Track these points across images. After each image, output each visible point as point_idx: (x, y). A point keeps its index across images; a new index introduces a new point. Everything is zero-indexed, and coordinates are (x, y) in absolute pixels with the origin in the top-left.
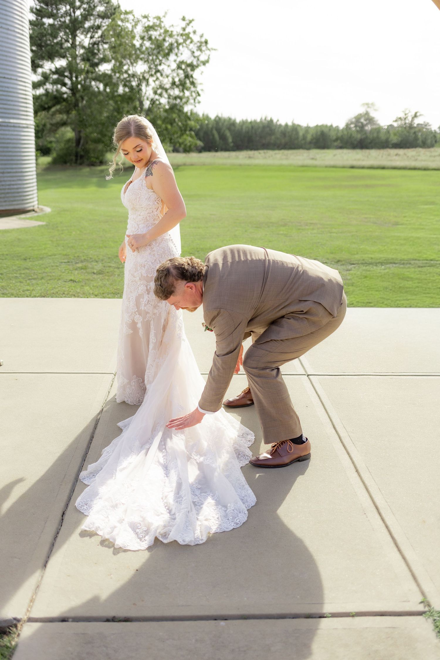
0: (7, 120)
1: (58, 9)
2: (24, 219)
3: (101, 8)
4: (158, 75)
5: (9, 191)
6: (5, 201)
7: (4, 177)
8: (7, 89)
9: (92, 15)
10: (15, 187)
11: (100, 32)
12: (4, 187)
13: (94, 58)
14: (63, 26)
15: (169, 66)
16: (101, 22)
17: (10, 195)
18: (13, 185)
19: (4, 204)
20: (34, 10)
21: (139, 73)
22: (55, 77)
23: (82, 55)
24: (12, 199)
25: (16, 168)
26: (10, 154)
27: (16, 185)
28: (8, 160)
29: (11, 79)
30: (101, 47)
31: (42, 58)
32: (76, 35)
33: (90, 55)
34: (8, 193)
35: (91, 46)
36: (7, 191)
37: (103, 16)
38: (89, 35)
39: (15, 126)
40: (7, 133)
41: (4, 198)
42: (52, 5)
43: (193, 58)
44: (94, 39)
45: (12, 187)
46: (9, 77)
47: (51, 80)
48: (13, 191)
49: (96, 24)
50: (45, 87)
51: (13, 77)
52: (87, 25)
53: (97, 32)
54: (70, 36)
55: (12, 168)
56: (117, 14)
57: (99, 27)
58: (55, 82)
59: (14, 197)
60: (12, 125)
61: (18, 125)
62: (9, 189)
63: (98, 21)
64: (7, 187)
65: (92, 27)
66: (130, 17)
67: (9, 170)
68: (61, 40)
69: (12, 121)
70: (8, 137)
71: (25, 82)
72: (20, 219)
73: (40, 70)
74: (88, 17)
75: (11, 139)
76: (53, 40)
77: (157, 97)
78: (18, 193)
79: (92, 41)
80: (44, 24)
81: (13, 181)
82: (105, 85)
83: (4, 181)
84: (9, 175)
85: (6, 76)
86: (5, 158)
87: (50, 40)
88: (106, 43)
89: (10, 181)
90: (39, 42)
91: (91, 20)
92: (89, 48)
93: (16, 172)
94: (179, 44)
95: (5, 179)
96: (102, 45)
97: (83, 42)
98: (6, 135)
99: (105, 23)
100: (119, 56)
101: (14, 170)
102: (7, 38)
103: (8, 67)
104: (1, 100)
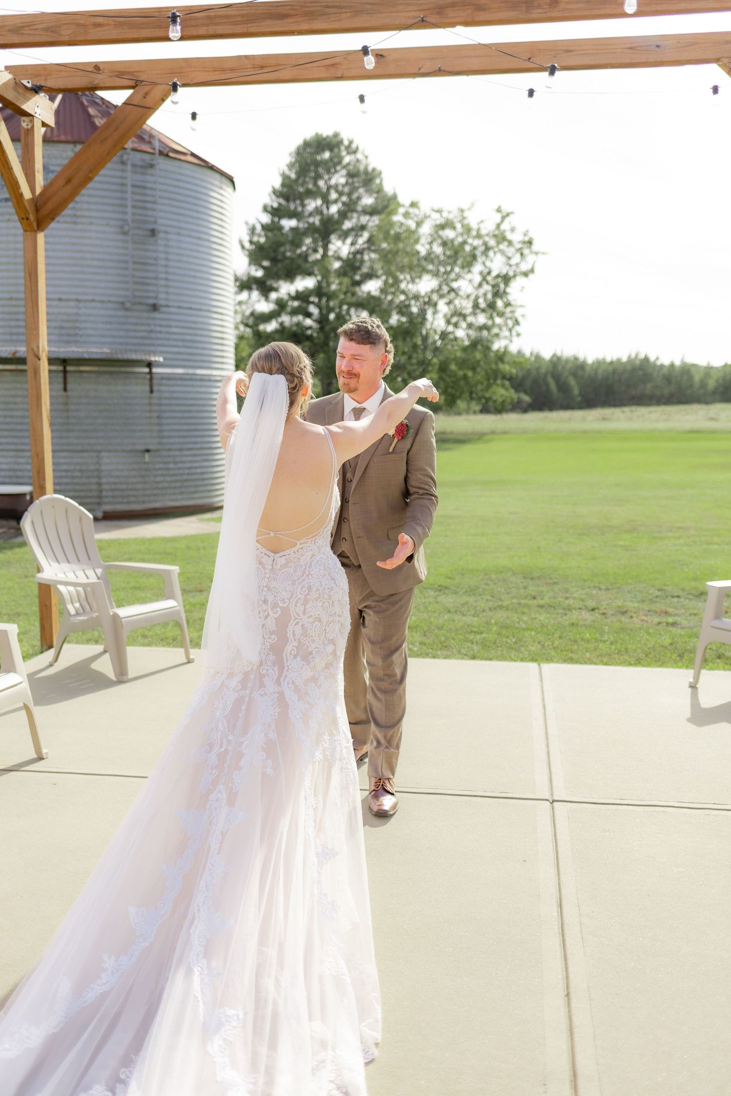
0: (190, 371)
1: (303, 206)
2: (208, 520)
3: (368, 201)
4: (453, 295)
5: (189, 477)
6: (182, 493)
7: (181, 456)
8: (193, 325)
9: (354, 210)
10: (199, 471)
11: (366, 235)
12: (181, 472)
13: (355, 273)
15: (470, 281)
16: (368, 221)
17: (190, 483)
18: (196, 468)
19: (180, 497)
21: (423, 293)
22: (296, 304)
23: (337, 271)
24: (192, 490)
25: (201, 443)
26: (194, 421)
27: (200, 467)
28: (190, 430)
29: (200, 310)
30: (366, 258)
31: (277, 277)
32: (328, 242)
33: (348, 269)
34: (187, 480)
35: (351, 256)
36: (185, 477)
37: (372, 212)
38: (349, 240)
39: (203, 379)
40: (190, 389)
41: (180, 487)
44: (357, 247)
45: (194, 471)
46: (198, 307)
47: (289, 309)
48: (194, 477)
49: (360, 224)
51: (203, 307)
52: (347, 225)
53: (361, 236)
54: (320, 243)
55: (196, 443)
56: (392, 207)
57: (363, 228)
58: (295, 312)
59: (197, 486)
60: (199, 377)
61: (207, 378)
62: (188, 474)
63: (364, 219)
64: (186, 471)
65: (352, 229)
67: (191, 446)
69: (199, 372)
70: (191, 395)
71: (222, 314)
72: (201, 520)
73: (273, 296)
74: (349, 214)
75: (196, 399)
77: (450, 328)
78: (203, 479)
79: (353, 249)
80: (282, 228)
81: (196, 461)
83: (182, 462)
84: (189, 453)
85: (193, 306)
86: (185, 427)
88: (374, 251)
89: (191, 462)
90: (273, 254)
91: (352, 218)
92: (348, 259)
93: (201, 449)
94: (487, 248)
95: (184, 459)
96: (369, 254)
97: (339, 250)
98: (189, 392)
99: (373, 221)
100: (393, 268)
101: (199, 446)
102: (198, 251)
103: (196, 293)
104: (183, 341)
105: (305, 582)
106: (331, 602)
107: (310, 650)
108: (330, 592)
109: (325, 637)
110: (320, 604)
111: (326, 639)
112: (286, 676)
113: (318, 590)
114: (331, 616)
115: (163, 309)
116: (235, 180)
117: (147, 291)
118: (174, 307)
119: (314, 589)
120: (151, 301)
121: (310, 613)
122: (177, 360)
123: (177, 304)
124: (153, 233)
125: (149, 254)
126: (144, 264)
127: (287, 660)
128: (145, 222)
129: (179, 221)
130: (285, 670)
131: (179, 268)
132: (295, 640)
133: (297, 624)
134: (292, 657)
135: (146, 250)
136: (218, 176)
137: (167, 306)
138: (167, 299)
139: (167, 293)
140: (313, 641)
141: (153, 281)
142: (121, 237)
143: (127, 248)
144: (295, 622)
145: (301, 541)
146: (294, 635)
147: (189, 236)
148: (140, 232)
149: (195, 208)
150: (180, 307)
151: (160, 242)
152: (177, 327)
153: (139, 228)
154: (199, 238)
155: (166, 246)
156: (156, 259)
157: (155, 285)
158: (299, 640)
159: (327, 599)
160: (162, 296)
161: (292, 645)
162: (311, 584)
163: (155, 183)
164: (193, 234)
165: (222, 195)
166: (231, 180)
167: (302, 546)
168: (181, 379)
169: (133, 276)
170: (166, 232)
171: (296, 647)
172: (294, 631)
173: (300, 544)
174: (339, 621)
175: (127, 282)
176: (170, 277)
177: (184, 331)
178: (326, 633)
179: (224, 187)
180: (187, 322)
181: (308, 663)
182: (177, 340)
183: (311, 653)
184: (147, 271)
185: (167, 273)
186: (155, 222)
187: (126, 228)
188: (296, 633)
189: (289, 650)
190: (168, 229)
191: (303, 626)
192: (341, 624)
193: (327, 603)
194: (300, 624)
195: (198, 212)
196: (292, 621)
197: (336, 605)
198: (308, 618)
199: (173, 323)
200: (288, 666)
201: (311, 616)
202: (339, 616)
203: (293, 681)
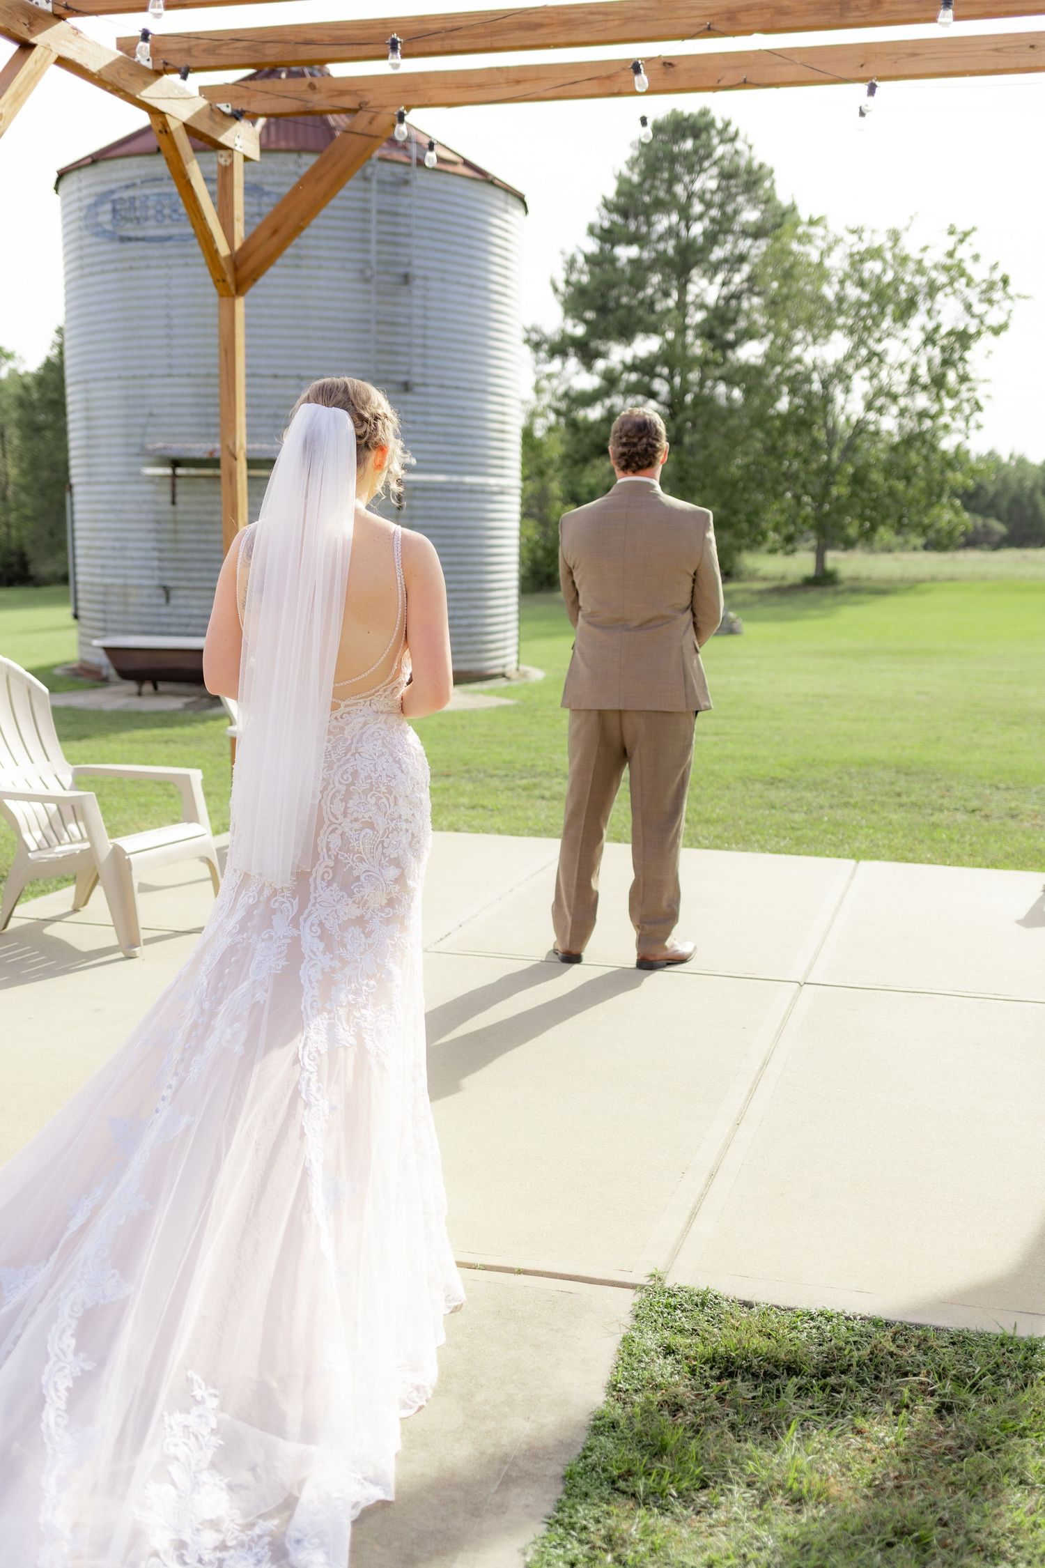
0: (455, 478)
1: (650, 224)
3: (751, 215)
8: (460, 412)
9: (729, 231)
10: (464, 622)
11: (746, 269)
13: (726, 330)
14: (661, 262)
16: (751, 247)
18: (459, 617)
20: (597, 231)
21: (830, 361)
22: (633, 377)
23: (698, 326)
26: (458, 550)
27: (466, 617)
29: (471, 390)
30: (745, 305)
31: (606, 335)
32: (688, 281)
33: (716, 323)
35: (722, 302)
37: (757, 233)
38: (719, 278)
39: (473, 490)
40: (454, 504)
42: (636, 217)
43: (968, 319)
44: (732, 288)
45: (457, 621)
46: (467, 385)
47: (622, 386)
48: (458, 631)
49: (737, 252)
50: (608, 402)
51: (476, 386)
52: (717, 254)
53: (739, 270)
54: (675, 283)
55: (460, 582)
56: (787, 226)
57: (742, 258)
58: (632, 390)
59: (461, 644)
61: (481, 489)
63: (745, 245)
65: (725, 260)
66: (817, 231)
68: (655, 293)
69: (468, 479)
70: (456, 514)
71: (506, 396)
73: (600, 364)
74: (721, 237)
75: (463, 519)
76: (636, 294)
77: (872, 416)
78: (470, 634)
79: (725, 291)
80: (613, 260)
81: (461, 608)
82: (747, 392)
85: (462, 384)
87: (627, 294)
88: (758, 294)
90: (599, 301)
91: (725, 242)
92: (717, 307)
96: (749, 299)
97: (704, 294)
98: (453, 509)
99: (759, 248)
102: (471, 305)
103: (466, 366)
104: (446, 434)
105: (348, 765)
106: (392, 799)
107: (356, 873)
108: (390, 781)
109: (383, 854)
110: (373, 801)
111: (385, 857)
112: (310, 914)
113: (369, 777)
114: (392, 820)
115: (417, 389)
116: (526, 199)
117: (396, 363)
118: (434, 385)
119: (362, 776)
120: (402, 378)
121: (355, 815)
122: (437, 462)
123: (439, 382)
124: (406, 279)
125: (400, 310)
126: (392, 324)
127: (316, 888)
128: (396, 264)
129: (443, 261)
130: (310, 904)
131: (442, 329)
132: (329, 857)
133: (333, 831)
134: (325, 884)
135: (396, 304)
136: (501, 194)
137: (425, 385)
138: (423, 375)
139: (424, 366)
140: (361, 860)
141: (405, 349)
142: (361, 286)
143: (368, 302)
144: (330, 829)
145: (347, 702)
146: (328, 849)
147: (458, 283)
148: (388, 278)
149: (467, 241)
150: (442, 386)
151: (416, 292)
152: (437, 414)
153: (386, 273)
154: (473, 286)
155: (424, 297)
156: (409, 317)
157: (408, 354)
158: (336, 856)
159: (384, 793)
160: (417, 370)
161: (324, 865)
162: (359, 769)
163: (410, 206)
164: (463, 279)
165: (506, 221)
166: (521, 199)
167: (348, 709)
168: (441, 490)
169: (377, 342)
170: (425, 278)
171: (331, 868)
172: (328, 843)
173: (347, 706)
174: (407, 831)
175: (368, 351)
176: (429, 342)
177: (447, 420)
178: (384, 848)
179: (510, 209)
180: (451, 407)
181: (351, 895)
182: (437, 433)
183: (358, 877)
184: (396, 334)
185: (424, 336)
186: (409, 264)
187: (368, 273)
188: (331, 846)
189: (320, 873)
190: (429, 274)
191: (342, 835)
192: (413, 834)
193: (384, 800)
194: (339, 831)
195: (471, 247)
196: (325, 827)
197: (401, 801)
198: (351, 822)
199: (432, 410)
200: (315, 898)
201: (356, 820)
202: (407, 821)
203: (321, 921)
